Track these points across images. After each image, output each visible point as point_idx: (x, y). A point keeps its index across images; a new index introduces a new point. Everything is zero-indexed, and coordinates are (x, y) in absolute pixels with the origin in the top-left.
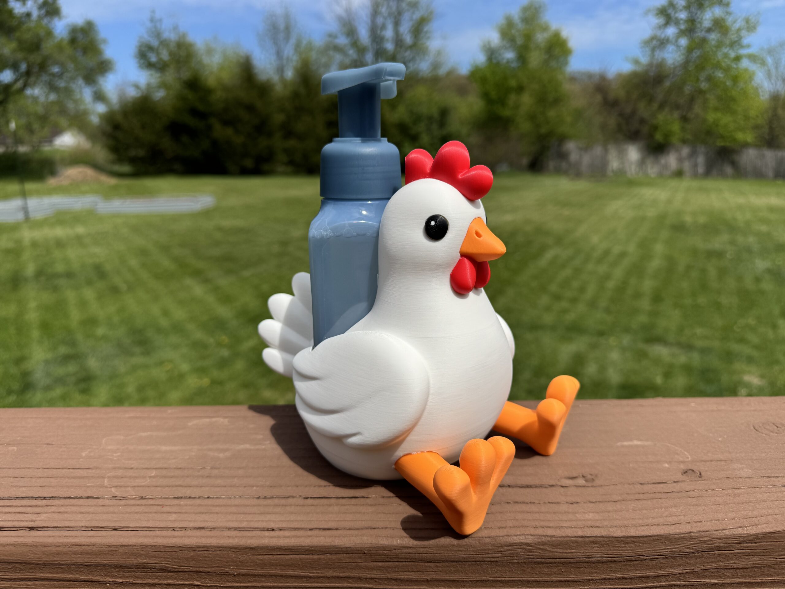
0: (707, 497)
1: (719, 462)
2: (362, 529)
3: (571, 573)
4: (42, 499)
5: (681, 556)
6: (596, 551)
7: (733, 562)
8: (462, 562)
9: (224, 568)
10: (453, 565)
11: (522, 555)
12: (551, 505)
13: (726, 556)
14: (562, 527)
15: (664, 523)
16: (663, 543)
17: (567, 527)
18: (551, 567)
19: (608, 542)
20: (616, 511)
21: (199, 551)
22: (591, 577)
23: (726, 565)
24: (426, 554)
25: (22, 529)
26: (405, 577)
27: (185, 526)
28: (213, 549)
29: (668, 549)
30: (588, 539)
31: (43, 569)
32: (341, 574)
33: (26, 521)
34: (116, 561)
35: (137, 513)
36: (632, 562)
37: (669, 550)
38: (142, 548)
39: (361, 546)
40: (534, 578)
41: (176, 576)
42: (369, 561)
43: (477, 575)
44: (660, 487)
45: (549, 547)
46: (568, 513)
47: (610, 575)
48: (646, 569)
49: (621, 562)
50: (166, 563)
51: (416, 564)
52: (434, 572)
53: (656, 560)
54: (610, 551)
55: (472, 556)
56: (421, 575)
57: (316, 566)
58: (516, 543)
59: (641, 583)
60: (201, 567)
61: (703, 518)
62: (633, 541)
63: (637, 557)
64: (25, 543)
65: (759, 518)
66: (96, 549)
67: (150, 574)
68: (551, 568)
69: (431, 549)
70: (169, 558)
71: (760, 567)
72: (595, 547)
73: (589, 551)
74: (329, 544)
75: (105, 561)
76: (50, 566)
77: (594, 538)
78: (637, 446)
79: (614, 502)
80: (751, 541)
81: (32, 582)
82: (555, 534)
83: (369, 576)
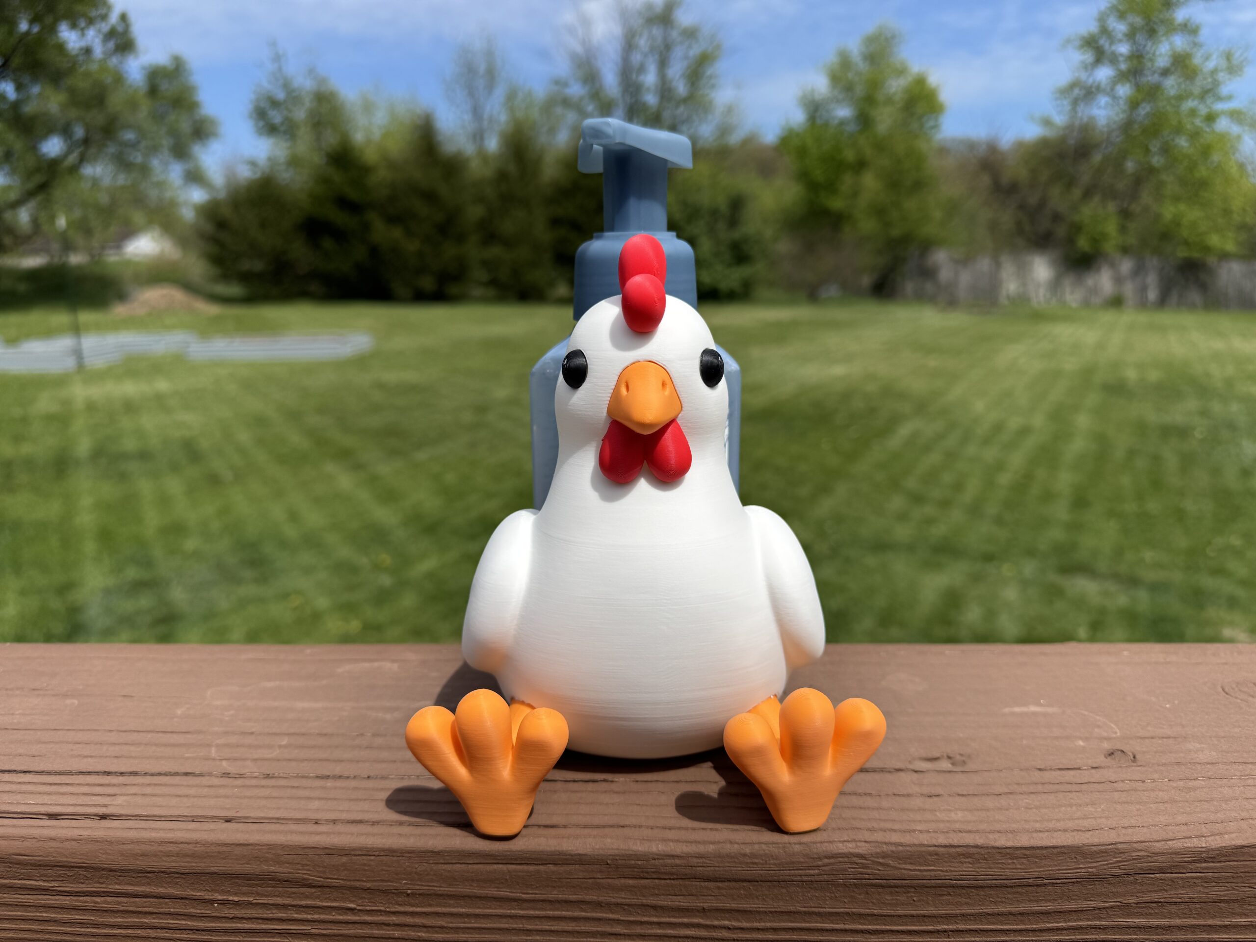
0: (1144, 791)
1: (1165, 740)
2: (604, 827)
3: (929, 903)
4: (117, 776)
5: (1101, 880)
6: (966, 869)
7: (1185, 891)
8: (758, 882)
9: (392, 882)
10: (744, 886)
11: (850, 873)
12: (897, 798)
13: (1173, 882)
14: (914, 831)
15: (1075, 828)
16: (1072, 859)
17: (921, 832)
18: (897, 892)
19: (986, 856)
20: (1000, 809)
21: (355, 855)
22: (960, 911)
23: (1173, 896)
24: (703, 868)
25: (89, 818)
26: (669, 903)
27: (333, 818)
28: (377, 853)
29: (1082, 868)
30: (954, 850)
31: (120, 878)
32: (570, 896)
33: (95, 806)
34: (230, 868)
35: (260, 798)
36: (1024, 888)
37: (1083, 870)
38: (269, 849)
39: (601, 852)
40: (869, 909)
41: (319, 893)
42: (614, 877)
43: (781, 903)
44: (1069, 776)
45: (893, 861)
46: (924, 810)
47: (989, 908)
48: (1046, 900)
49: (1007, 887)
50: (305, 872)
51: (687, 883)
52: (714, 896)
53: (1061, 885)
54: (989, 870)
55: (774, 872)
56: (694, 901)
57: (533, 883)
58: (840, 854)
59: (1039, 922)
60: (358, 880)
61: (1137, 822)
62: (1025, 855)
63: (1032, 880)
64: (94, 837)
65: (1226, 824)
66: (200, 849)
67: (280, 889)
68: (897, 894)
69: (710, 860)
70: (308, 865)
71: (1228, 902)
72: (966, 862)
73: (956, 869)
74: (553, 849)
75: (212, 868)
76: (130, 874)
77: (965, 849)
78: (1035, 714)
79: (997, 795)
80: (1212, 859)
81: (102, 899)
82: (902, 841)
83: (613, 900)
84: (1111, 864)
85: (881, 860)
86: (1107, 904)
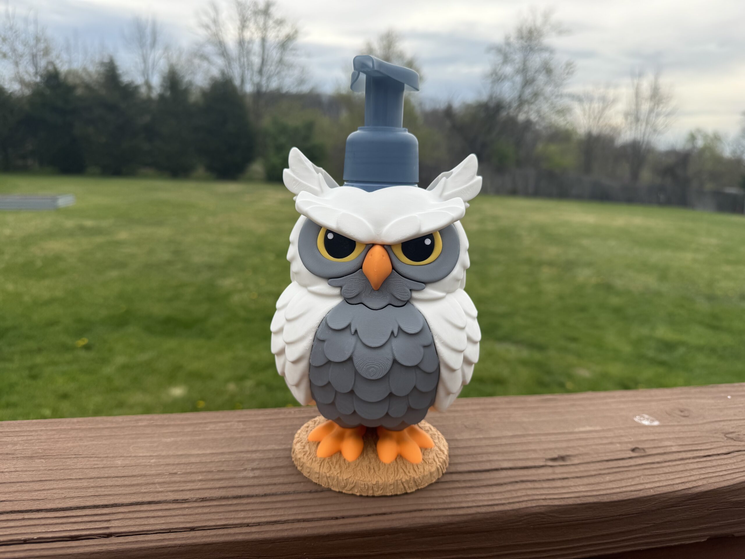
5: (647, 514)
6: (589, 515)
7: (681, 515)
8: (492, 531)
10: (485, 535)
11: (536, 522)
13: (677, 511)
16: (635, 504)
18: (557, 529)
19: (598, 507)
20: (598, 483)
21: (277, 543)
22: (585, 536)
23: (676, 518)
25: (101, 537)
27: (258, 522)
28: (290, 540)
29: (638, 509)
30: (584, 506)
35: (206, 514)
36: (614, 521)
38: (225, 545)
39: (414, 525)
40: (544, 540)
42: (419, 537)
43: (502, 542)
45: (557, 514)
46: (564, 487)
47: (598, 533)
48: (623, 526)
52: (469, 541)
54: (599, 514)
55: (500, 526)
56: (459, 545)
57: (376, 546)
58: (532, 513)
62: (615, 505)
63: (617, 517)
70: (249, 551)
74: (388, 527)
78: (591, 431)
84: (653, 505)
85: (551, 514)
86: (649, 525)
